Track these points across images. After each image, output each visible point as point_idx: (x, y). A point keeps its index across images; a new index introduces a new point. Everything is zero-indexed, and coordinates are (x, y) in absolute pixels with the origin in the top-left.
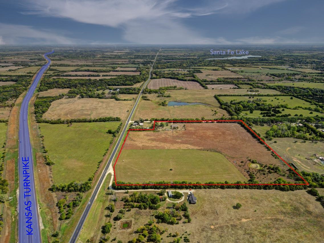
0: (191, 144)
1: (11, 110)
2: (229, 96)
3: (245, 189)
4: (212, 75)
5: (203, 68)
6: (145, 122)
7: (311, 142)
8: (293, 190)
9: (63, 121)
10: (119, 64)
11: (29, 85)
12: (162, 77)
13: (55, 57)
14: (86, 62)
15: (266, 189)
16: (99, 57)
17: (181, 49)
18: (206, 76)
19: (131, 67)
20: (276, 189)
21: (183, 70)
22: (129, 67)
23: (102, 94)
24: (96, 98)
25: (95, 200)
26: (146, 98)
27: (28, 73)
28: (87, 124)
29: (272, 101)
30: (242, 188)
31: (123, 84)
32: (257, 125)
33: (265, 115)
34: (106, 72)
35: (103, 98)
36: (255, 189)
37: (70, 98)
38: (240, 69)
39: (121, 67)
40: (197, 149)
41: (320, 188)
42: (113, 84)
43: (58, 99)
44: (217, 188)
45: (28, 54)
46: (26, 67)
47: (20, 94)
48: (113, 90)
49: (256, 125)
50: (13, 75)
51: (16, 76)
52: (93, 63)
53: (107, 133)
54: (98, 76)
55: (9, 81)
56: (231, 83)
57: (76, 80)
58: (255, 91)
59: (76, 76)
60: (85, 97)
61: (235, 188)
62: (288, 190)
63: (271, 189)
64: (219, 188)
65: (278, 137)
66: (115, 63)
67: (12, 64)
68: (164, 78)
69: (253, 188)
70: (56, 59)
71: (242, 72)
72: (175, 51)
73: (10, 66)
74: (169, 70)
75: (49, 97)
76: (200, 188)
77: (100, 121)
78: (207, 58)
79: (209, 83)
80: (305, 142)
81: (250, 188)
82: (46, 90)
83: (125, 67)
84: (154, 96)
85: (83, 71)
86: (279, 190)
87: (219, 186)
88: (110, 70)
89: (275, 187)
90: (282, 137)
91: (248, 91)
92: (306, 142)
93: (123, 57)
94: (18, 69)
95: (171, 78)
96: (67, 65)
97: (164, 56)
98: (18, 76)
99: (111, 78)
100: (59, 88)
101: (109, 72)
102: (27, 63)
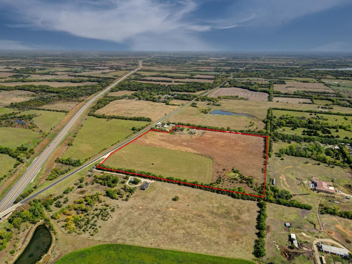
0: (193, 148)
1: (78, 104)
2: (287, 110)
3: (200, 189)
4: (294, 87)
5: (292, 79)
6: (170, 125)
7: (327, 165)
8: (244, 199)
9: (106, 116)
10: (201, 71)
11: (106, 86)
12: (233, 86)
13: (148, 63)
14: (171, 68)
15: (219, 193)
16: (188, 63)
17: (289, 56)
18: (286, 87)
19: (210, 75)
20: (229, 195)
21: (265, 80)
22: (208, 75)
23: (159, 98)
24: (151, 101)
25: (76, 173)
26: (195, 105)
27: (114, 76)
28: (124, 121)
29: (336, 120)
30: (197, 188)
31: (186, 90)
32: (285, 142)
33: (306, 133)
34: (182, 79)
35: (156, 102)
36: (209, 191)
37: (129, 99)
38: (341, 82)
39: (201, 74)
40: (194, 153)
41: (277, 204)
42: (176, 90)
43: (119, 99)
44: (175, 184)
45: (128, 59)
46: (117, 71)
47: (95, 92)
48: (171, 95)
49: (283, 141)
50: (101, 77)
51: (104, 78)
52: (176, 70)
53: (131, 130)
54: (170, 82)
55: (95, 82)
56: (308, 97)
57: (146, 84)
58: (328, 108)
59: (151, 81)
60: (142, 100)
61: (190, 187)
62: (238, 198)
63: (224, 194)
64: (177, 184)
65: (293, 156)
66: (199, 70)
67: (108, 68)
68: (235, 87)
69: (207, 190)
70: (148, 65)
71: (338, 86)
72: (278, 59)
73: (105, 69)
74: (248, 80)
75: (113, 97)
76: (160, 180)
77: (134, 120)
78: (311, 68)
79: (280, 96)
80: (319, 164)
81: (204, 190)
82: (117, 91)
83: (205, 75)
84: (204, 103)
85: (161, 77)
86: (231, 196)
87: (177, 182)
88: (186, 77)
89: (228, 193)
90: (297, 156)
91: (319, 107)
92: (321, 165)
93: (212, 65)
94: (110, 72)
95: (242, 87)
96: (152, 71)
97: (259, 65)
98: (105, 78)
99: (179, 85)
100: (129, 90)
101: (185, 79)
102: (120, 67)
